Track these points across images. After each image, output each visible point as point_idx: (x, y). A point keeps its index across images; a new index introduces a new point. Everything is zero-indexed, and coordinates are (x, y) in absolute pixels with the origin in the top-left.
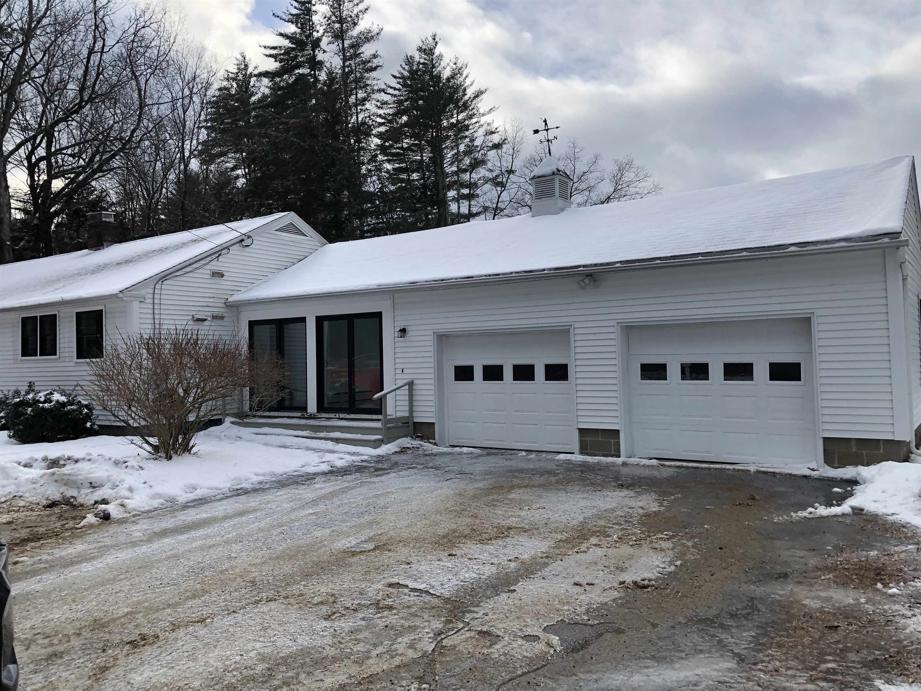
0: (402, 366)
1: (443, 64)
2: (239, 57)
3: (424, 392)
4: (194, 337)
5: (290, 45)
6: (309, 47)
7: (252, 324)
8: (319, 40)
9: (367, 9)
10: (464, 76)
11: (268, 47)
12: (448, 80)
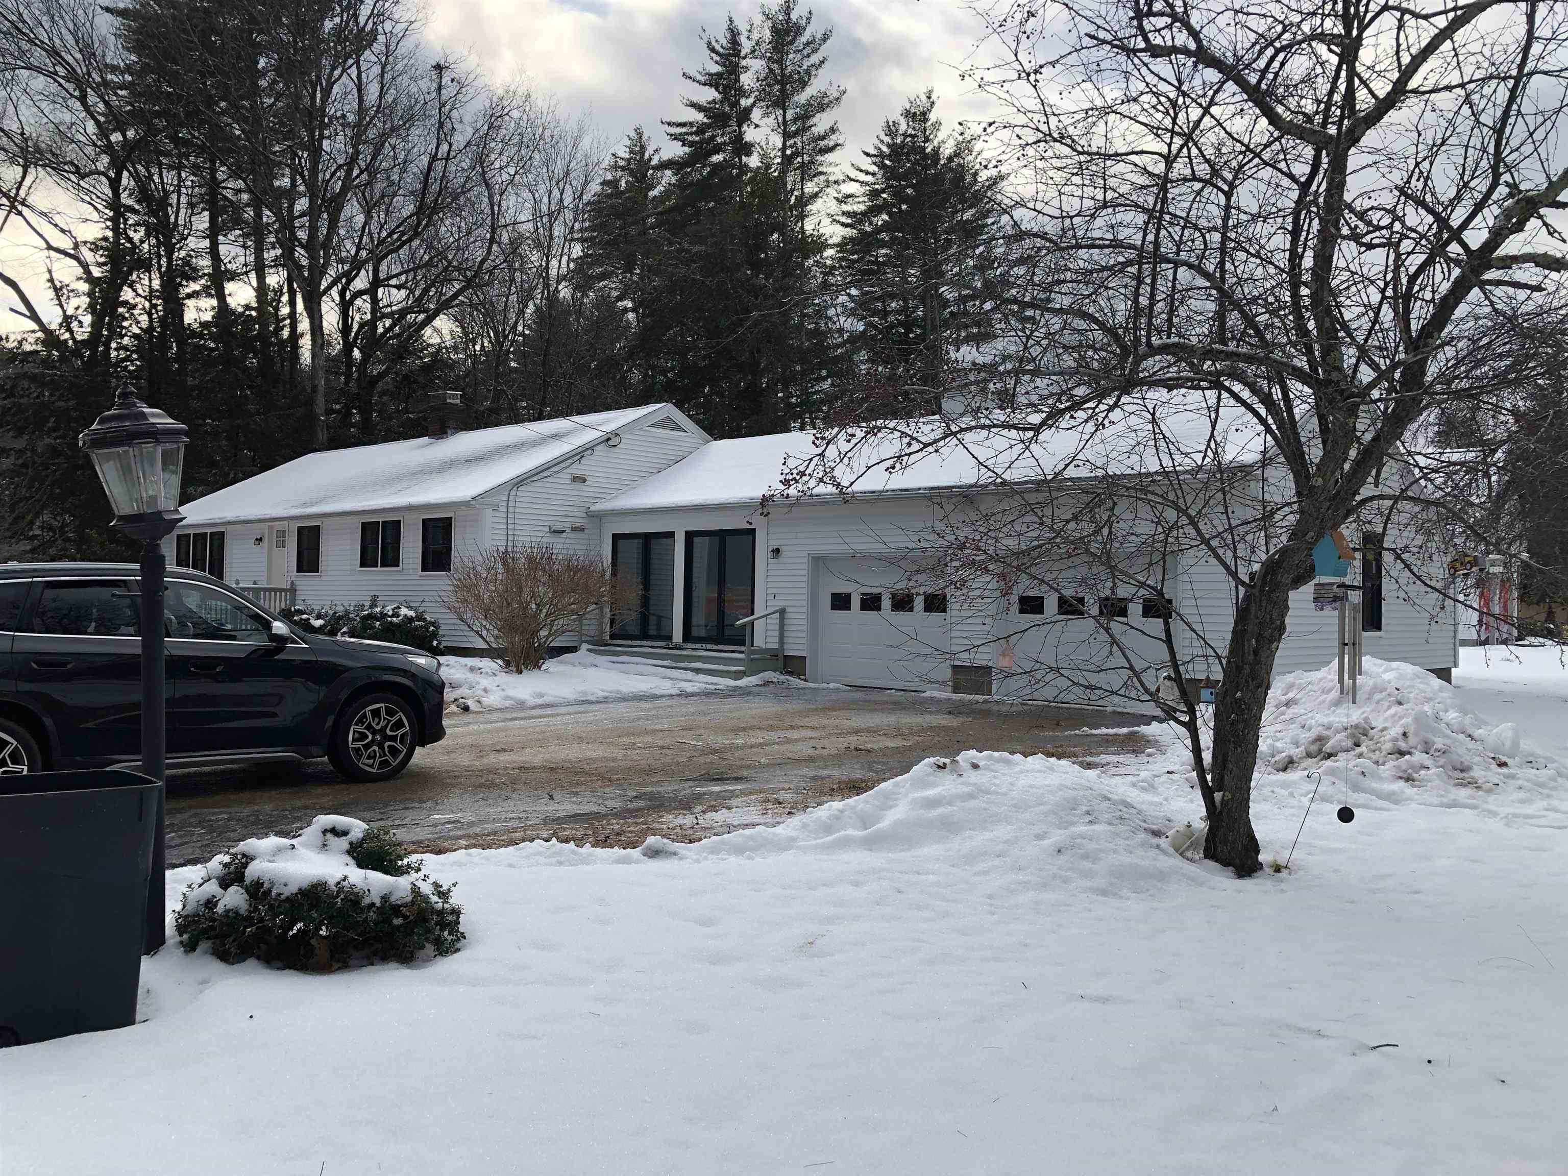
0: (774, 591)
1: (941, 135)
2: (633, 134)
3: (796, 622)
4: (549, 551)
5: (705, 120)
6: (733, 123)
7: (616, 537)
8: (748, 111)
9: (823, 62)
10: (974, 154)
11: (674, 124)
12: (950, 159)
